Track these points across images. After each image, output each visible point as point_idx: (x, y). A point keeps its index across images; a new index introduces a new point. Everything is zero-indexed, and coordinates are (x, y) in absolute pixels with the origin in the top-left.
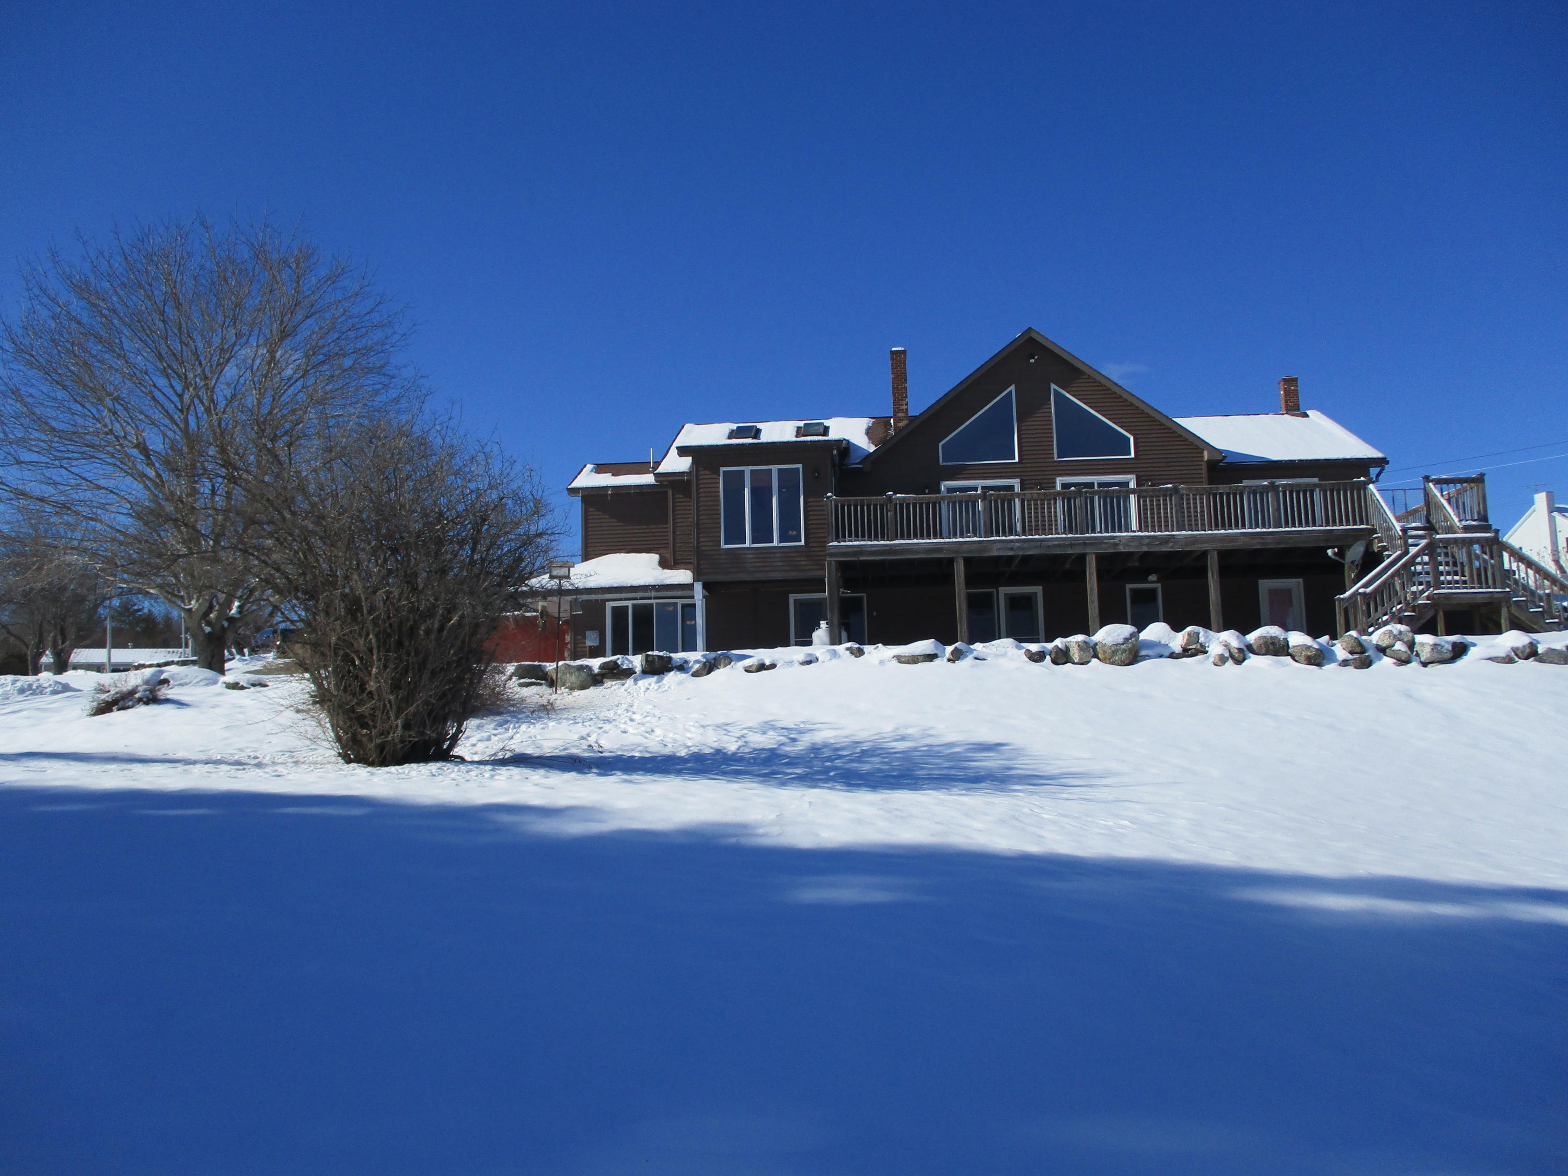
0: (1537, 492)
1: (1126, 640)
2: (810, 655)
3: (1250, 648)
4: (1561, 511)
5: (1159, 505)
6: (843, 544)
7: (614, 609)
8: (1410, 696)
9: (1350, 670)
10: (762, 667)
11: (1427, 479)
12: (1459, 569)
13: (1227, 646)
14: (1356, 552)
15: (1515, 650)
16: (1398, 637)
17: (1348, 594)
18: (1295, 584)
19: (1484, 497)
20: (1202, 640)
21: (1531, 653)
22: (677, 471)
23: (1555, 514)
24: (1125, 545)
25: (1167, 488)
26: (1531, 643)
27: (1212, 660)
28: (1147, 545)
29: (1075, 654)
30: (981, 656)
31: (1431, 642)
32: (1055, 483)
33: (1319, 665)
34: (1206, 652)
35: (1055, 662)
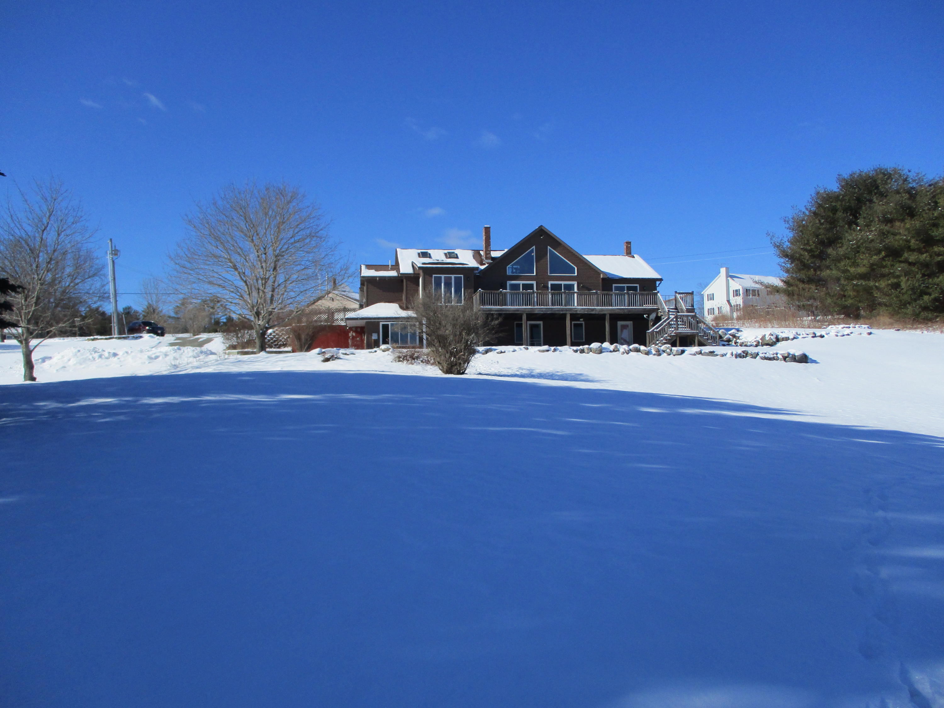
0: (722, 267)
1: (599, 347)
2: (514, 349)
3: (630, 350)
4: (732, 277)
5: (591, 298)
6: (484, 307)
7: (383, 325)
8: (670, 364)
9: (656, 356)
10: (501, 352)
11: (676, 292)
12: (684, 323)
13: (625, 349)
14: (653, 316)
15: (696, 352)
16: (668, 348)
17: (650, 330)
18: (630, 323)
19: (693, 299)
20: (618, 347)
21: (700, 353)
22: (409, 273)
23: (729, 278)
24: (580, 311)
25: (594, 292)
26: (700, 351)
27: (621, 353)
28: (587, 311)
29: (586, 351)
30: (561, 350)
31: (676, 350)
32: (548, 283)
33: (648, 355)
34: (619, 351)
35: (581, 353)
